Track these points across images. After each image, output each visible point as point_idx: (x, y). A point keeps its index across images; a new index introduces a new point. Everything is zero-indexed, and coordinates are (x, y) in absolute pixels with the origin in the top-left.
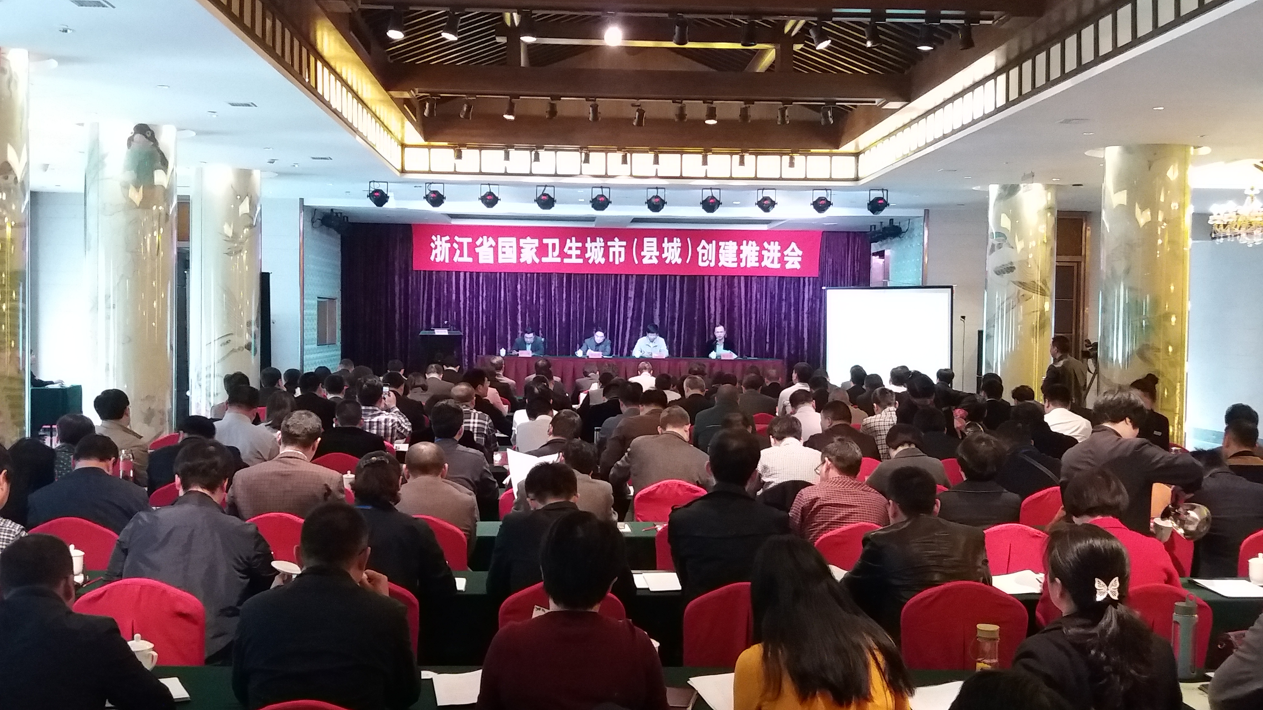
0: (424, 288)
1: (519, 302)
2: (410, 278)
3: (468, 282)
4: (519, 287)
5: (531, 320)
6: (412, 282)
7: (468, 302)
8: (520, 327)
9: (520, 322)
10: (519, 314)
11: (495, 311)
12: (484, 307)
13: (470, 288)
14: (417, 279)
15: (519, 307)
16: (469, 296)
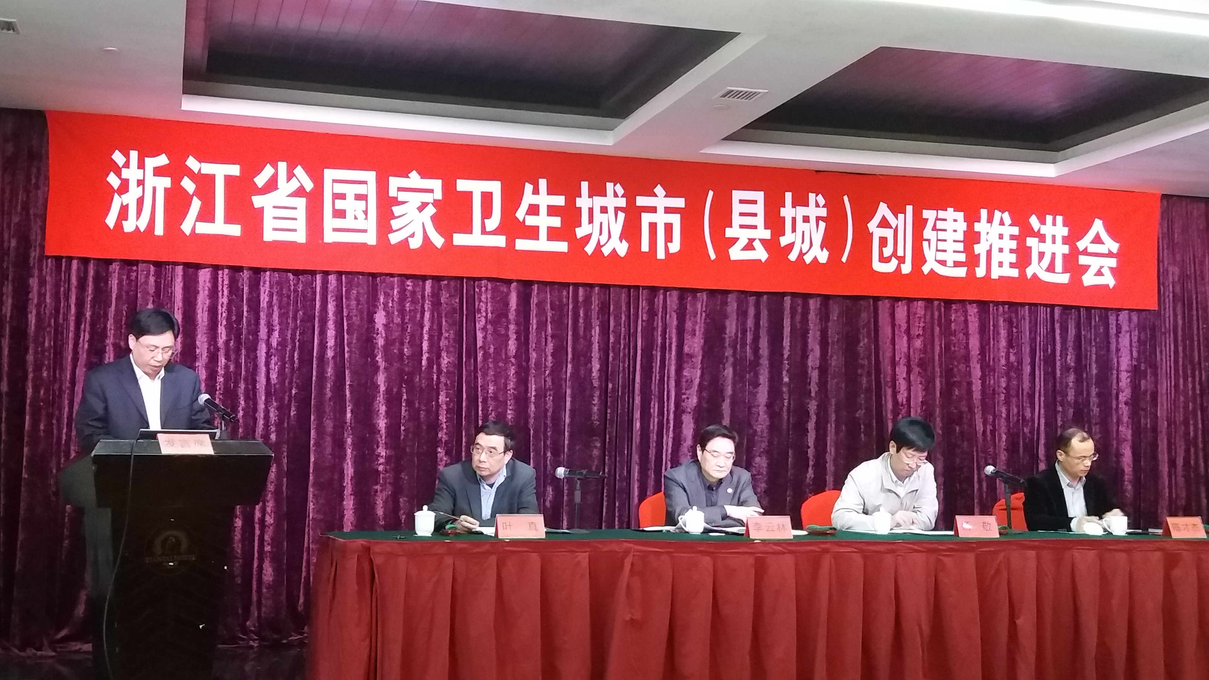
0: (80, 315)
1: (382, 364)
2: (34, 282)
3: (224, 300)
4: (380, 318)
5: (414, 415)
6: (41, 295)
7: (222, 361)
8: (382, 438)
9: (382, 424)
10: (381, 398)
11: (305, 387)
12: (274, 376)
13: (228, 318)
14: (57, 285)
15: (381, 379)
16: (227, 343)
